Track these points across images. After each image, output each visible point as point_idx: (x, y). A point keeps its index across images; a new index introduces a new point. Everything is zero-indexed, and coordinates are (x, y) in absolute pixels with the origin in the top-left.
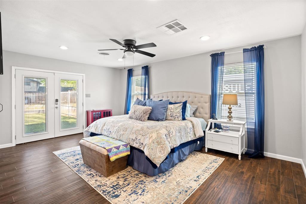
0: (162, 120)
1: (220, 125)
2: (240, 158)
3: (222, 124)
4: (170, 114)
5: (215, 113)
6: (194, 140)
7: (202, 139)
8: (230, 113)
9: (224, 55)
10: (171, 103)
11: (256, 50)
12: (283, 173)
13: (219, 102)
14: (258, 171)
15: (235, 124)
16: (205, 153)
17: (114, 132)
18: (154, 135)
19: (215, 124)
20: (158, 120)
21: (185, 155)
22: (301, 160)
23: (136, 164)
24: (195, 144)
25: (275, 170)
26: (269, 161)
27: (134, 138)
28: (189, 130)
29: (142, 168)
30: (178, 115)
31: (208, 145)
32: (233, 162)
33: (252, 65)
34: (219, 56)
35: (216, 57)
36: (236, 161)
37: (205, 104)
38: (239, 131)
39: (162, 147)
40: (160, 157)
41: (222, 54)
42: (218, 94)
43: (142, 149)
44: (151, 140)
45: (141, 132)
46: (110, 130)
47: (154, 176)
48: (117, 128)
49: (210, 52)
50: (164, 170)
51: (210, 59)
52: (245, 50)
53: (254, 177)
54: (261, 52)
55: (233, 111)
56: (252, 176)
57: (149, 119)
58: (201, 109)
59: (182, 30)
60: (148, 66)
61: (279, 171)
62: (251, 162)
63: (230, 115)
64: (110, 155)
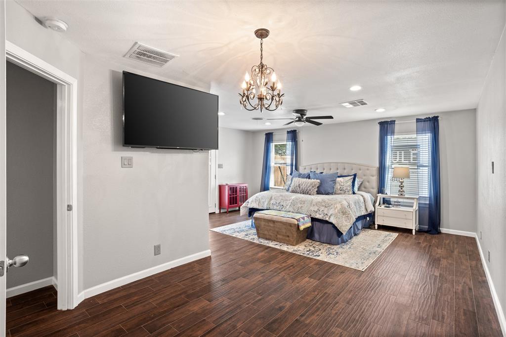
0: (332, 194)
1: (390, 201)
2: (414, 233)
3: (391, 200)
4: (339, 187)
5: (384, 187)
6: (364, 216)
7: (372, 215)
8: (402, 187)
9: (394, 124)
10: (339, 177)
11: (430, 121)
12: (457, 243)
13: (389, 176)
14: (433, 242)
15: (408, 198)
16: (375, 229)
17: (288, 206)
18: (339, 206)
19: (384, 198)
20: (328, 194)
21: (358, 229)
22: (475, 233)
23: (317, 236)
24: (365, 220)
25: (450, 242)
26: (443, 235)
27: (316, 210)
28: (361, 205)
29: (324, 238)
30: (349, 188)
31: (378, 221)
32: (408, 236)
33: (426, 135)
34: (389, 125)
35: (386, 126)
36: (411, 235)
37: (372, 177)
38: (412, 207)
39: (347, 216)
40: (347, 225)
41: (393, 122)
42: (387, 166)
43: (327, 219)
44: (336, 210)
45: (323, 204)
46: (281, 204)
47: (338, 244)
48: (291, 201)
49: (378, 119)
50: (345, 240)
51: (378, 127)
52: (418, 120)
53: (430, 246)
54: (436, 124)
55: (405, 186)
56: (428, 245)
57: (319, 193)
58: (367, 184)
59: (362, 104)
60: (296, 131)
61: (453, 242)
62: (426, 237)
63: (402, 189)
64: (300, 224)
